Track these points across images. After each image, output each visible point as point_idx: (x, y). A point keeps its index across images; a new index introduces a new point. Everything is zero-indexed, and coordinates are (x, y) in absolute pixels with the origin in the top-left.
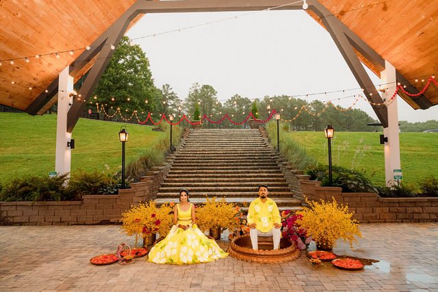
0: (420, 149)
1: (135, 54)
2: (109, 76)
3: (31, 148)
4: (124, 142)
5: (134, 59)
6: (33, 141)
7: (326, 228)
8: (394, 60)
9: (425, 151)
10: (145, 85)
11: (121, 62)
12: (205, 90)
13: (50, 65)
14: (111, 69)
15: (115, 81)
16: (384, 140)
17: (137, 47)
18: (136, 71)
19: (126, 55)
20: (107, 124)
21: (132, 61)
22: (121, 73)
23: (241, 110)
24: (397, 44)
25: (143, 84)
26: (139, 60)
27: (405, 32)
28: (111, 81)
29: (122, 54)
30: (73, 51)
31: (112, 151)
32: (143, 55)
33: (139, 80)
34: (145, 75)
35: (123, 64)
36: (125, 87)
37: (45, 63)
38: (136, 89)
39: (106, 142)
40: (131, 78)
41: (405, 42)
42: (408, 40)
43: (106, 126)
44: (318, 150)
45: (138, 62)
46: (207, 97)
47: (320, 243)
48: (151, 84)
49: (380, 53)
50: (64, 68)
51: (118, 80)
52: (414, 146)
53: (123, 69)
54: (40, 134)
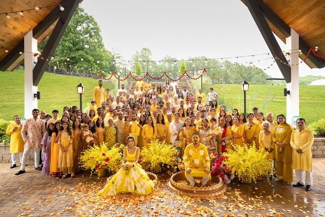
0: (308, 98)
1: (90, 22)
2: (69, 40)
3: (6, 97)
4: (81, 94)
5: (89, 26)
6: (8, 91)
7: (248, 167)
8: (298, 28)
9: (312, 100)
10: (98, 47)
11: (79, 28)
12: (144, 51)
13: (14, 28)
14: (71, 34)
15: (75, 44)
16: (287, 92)
17: (91, 17)
18: (91, 36)
19: (82, 23)
20: (68, 78)
21: (87, 28)
22: (79, 37)
23: (171, 67)
24: (303, 14)
25: (96, 47)
26: (93, 27)
27: (311, 4)
28: (71, 43)
29: (79, 22)
30: (22, 11)
31: (73, 100)
32: (96, 24)
33: (93, 42)
34: (98, 39)
35: (81, 31)
36: (82, 49)
37: (10, 27)
38: (91, 50)
39: (69, 92)
40: (87, 42)
41: (311, 12)
42: (315, 10)
43: (68, 80)
44: (232, 99)
45: (92, 29)
46: (146, 57)
47: (243, 179)
48: (102, 46)
49: (287, 22)
50: (28, 32)
51: (77, 43)
52: (303, 96)
53: (81, 34)
54: (14, 85)
